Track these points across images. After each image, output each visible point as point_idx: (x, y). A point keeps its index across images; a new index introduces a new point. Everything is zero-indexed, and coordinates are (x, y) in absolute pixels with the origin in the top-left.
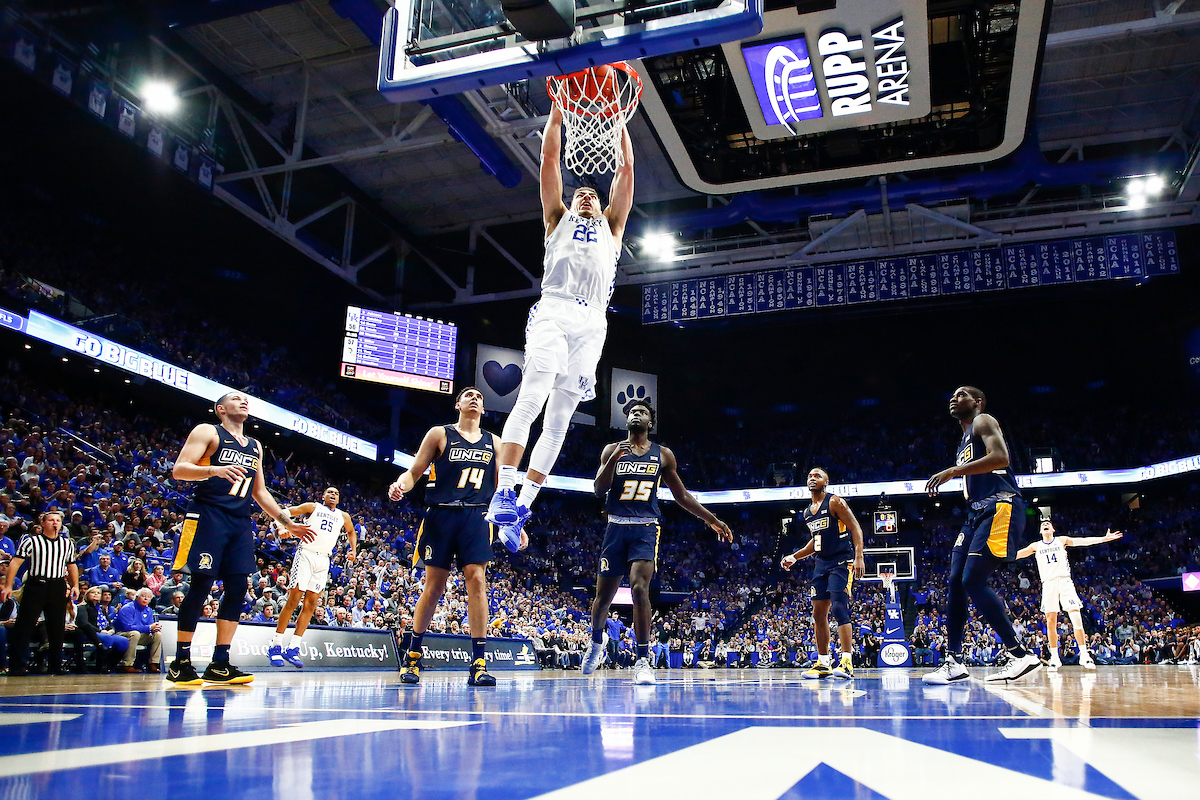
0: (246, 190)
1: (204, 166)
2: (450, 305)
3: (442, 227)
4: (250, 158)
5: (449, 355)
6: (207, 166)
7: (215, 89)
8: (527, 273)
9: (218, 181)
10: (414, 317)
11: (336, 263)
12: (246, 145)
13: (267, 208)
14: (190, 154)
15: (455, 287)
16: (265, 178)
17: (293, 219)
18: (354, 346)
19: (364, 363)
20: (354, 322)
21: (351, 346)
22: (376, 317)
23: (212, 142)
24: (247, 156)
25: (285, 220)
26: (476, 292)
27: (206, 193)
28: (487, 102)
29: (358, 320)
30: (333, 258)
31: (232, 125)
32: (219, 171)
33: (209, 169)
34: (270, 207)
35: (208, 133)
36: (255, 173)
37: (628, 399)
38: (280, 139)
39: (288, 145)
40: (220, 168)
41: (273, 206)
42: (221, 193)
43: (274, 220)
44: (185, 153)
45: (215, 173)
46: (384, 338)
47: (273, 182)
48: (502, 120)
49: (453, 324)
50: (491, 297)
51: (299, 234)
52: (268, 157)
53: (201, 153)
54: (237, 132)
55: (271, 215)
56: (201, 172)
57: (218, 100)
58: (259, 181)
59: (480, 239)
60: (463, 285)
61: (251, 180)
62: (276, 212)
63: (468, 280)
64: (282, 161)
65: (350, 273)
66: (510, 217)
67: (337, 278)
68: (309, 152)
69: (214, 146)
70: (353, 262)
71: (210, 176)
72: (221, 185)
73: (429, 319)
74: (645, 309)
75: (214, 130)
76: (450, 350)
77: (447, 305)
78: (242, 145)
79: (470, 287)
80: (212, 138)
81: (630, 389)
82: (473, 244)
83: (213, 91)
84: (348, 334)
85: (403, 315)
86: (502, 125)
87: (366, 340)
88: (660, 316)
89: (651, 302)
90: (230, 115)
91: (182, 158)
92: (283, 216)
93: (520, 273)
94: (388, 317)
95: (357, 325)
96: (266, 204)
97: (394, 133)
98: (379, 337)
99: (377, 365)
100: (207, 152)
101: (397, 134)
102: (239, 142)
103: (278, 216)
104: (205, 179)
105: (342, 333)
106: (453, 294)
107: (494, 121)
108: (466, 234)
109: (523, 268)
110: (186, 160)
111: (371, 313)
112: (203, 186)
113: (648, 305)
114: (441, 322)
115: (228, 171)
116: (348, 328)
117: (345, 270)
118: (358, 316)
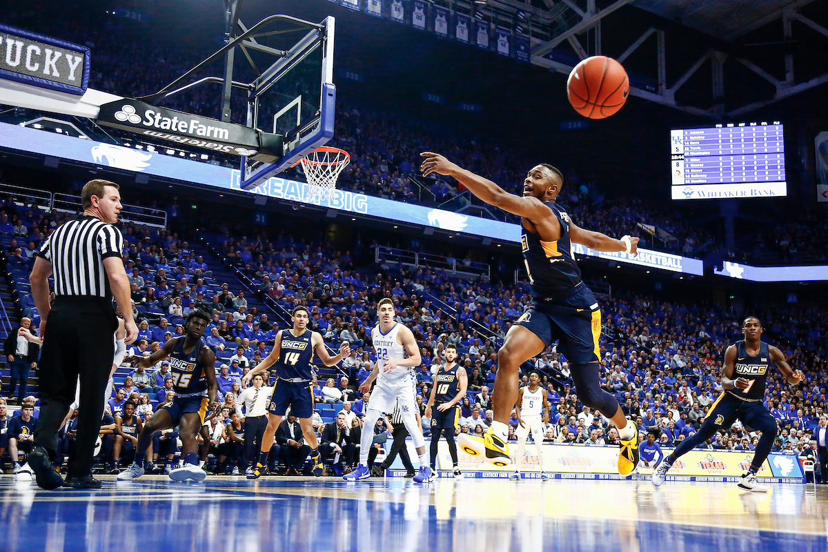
2: (772, 101)
5: (778, 156)
10: (736, 125)
11: (651, 91)
15: (775, 82)
16: (577, 35)
18: (681, 168)
19: (693, 182)
20: (678, 145)
21: (678, 168)
22: (698, 134)
26: (797, 81)
29: (682, 141)
30: (647, 87)
36: (568, 34)
46: (709, 153)
49: (778, 123)
50: (813, 83)
58: (572, 40)
59: (796, 24)
60: (782, 77)
61: (566, 41)
63: (787, 70)
64: (579, 20)
65: (667, 97)
70: (668, 87)
73: (752, 124)
76: (778, 150)
77: (769, 102)
79: (790, 77)
82: (787, 29)
84: (674, 157)
85: (724, 126)
87: (692, 160)
94: (710, 131)
95: (682, 146)
98: (703, 154)
99: (705, 181)
105: (669, 157)
106: (773, 89)
108: (778, 23)
111: (693, 132)
114: (765, 123)
116: (673, 151)
117: (661, 95)
118: (682, 137)
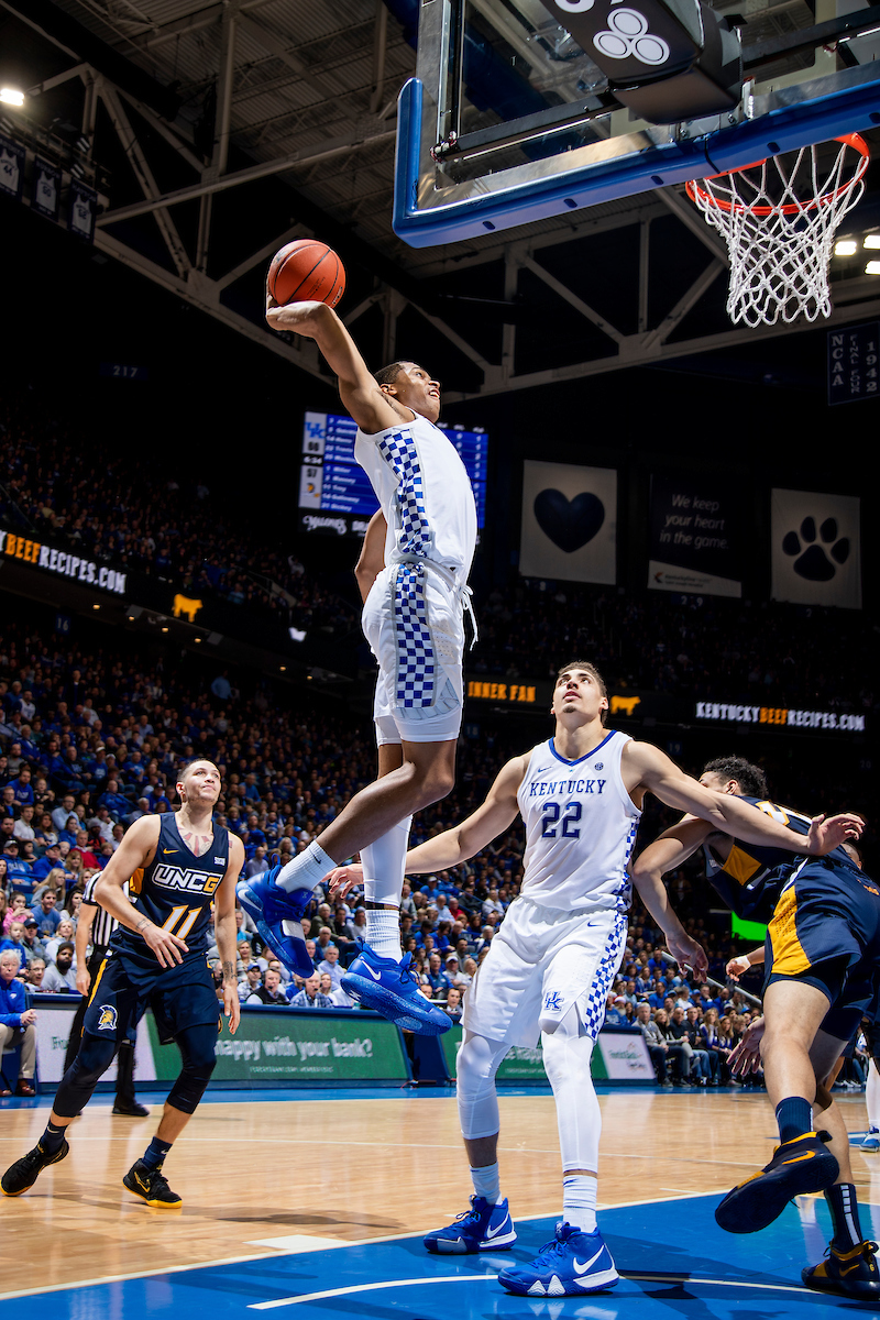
0: (141, 234)
1: (79, 201)
2: (475, 396)
3: (457, 259)
4: (146, 179)
6: (84, 200)
7: (92, 71)
8: (608, 329)
9: (99, 223)
12: (141, 157)
13: (175, 258)
14: (58, 184)
15: (483, 364)
16: (171, 209)
17: (215, 273)
18: (317, 481)
19: (334, 506)
20: (315, 440)
21: (311, 480)
23: (89, 159)
24: (142, 174)
25: (203, 274)
26: (520, 369)
27: (84, 243)
28: (530, 29)
29: (323, 434)
31: (118, 126)
32: (101, 206)
33: (86, 205)
34: (179, 257)
35: (84, 145)
36: (157, 205)
37: (805, 546)
38: (191, 139)
39: (204, 146)
40: (102, 200)
41: (184, 255)
42: (105, 242)
43: (186, 279)
44: (51, 183)
45: (96, 210)
47: (185, 216)
48: (558, 58)
49: (481, 430)
50: (545, 377)
51: (227, 298)
52: (174, 174)
53: (73, 180)
54: (126, 136)
55: (181, 269)
56: (76, 210)
57: (96, 86)
58: (161, 215)
59: (524, 274)
60: (495, 358)
61: (150, 215)
62: (189, 265)
63: (504, 350)
64: (194, 178)
66: (575, 229)
67: (285, 362)
68: (239, 158)
69: (92, 166)
71: (89, 216)
72: (105, 228)
74: (833, 377)
75: (91, 139)
77: (469, 397)
78: (134, 157)
79: (509, 362)
80: (90, 152)
81: (808, 527)
82: (511, 282)
83: (88, 73)
84: (307, 460)
86: (559, 67)
87: (337, 469)
88: (863, 387)
89: (845, 362)
90: (115, 113)
91: (46, 192)
92: (200, 269)
93: (596, 329)
95: (321, 442)
96: (172, 251)
97: (373, 107)
99: (355, 510)
100: (83, 178)
101: (380, 108)
102: (130, 153)
103: (193, 272)
104: (81, 223)
105: (297, 459)
106: (477, 377)
107: (546, 64)
108: (498, 267)
109: (602, 321)
110: (53, 193)
111: (343, 421)
112: (78, 235)
113: (839, 367)
114: (460, 429)
115: (114, 206)
116: (306, 450)
117: (299, 349)
118: (323, 426)
